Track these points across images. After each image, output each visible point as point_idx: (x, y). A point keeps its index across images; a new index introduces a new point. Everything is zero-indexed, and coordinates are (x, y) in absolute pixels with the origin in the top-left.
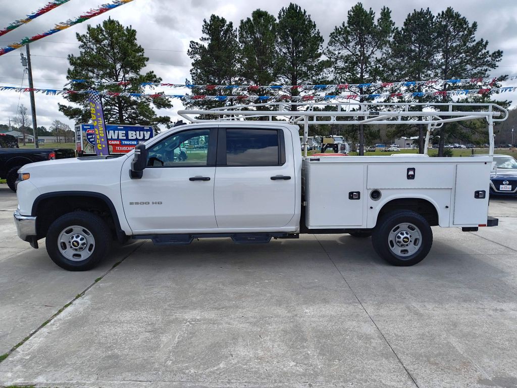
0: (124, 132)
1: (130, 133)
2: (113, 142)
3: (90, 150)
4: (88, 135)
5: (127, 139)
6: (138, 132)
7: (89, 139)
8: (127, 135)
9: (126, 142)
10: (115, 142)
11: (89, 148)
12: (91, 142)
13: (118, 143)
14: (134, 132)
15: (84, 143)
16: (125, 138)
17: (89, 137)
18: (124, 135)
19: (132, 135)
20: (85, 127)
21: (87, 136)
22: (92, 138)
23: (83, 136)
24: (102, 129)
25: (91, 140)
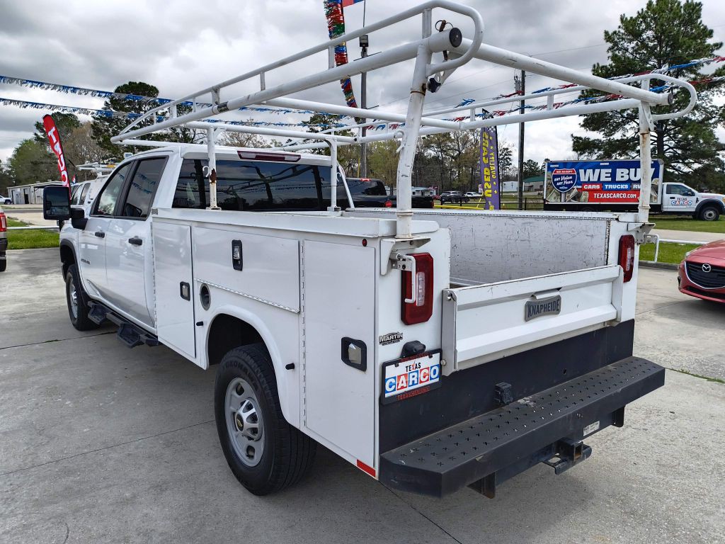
0: (610, 171)
1: (619, 171)
2: (590, 187)
3: (555, 198)
4: (555, 177)
5: (614, 181)
6: (632, 170)
7: (555, 183)
8: (613, 175)
9: (611, 186)
10: (594, 187)
11: (554, 195)
12: (558, 187)
13: (598, 187)
14: (626, 171)
15: (547, 189)
16: (610, 179)
17: (556, 180)
18: (609, 175)
19: (622, 175)
20: (552, 166)
21: (553, 180)
22: (560, 181)
23: (548, 179)
24: (494, 168)
25: (558, 184)
